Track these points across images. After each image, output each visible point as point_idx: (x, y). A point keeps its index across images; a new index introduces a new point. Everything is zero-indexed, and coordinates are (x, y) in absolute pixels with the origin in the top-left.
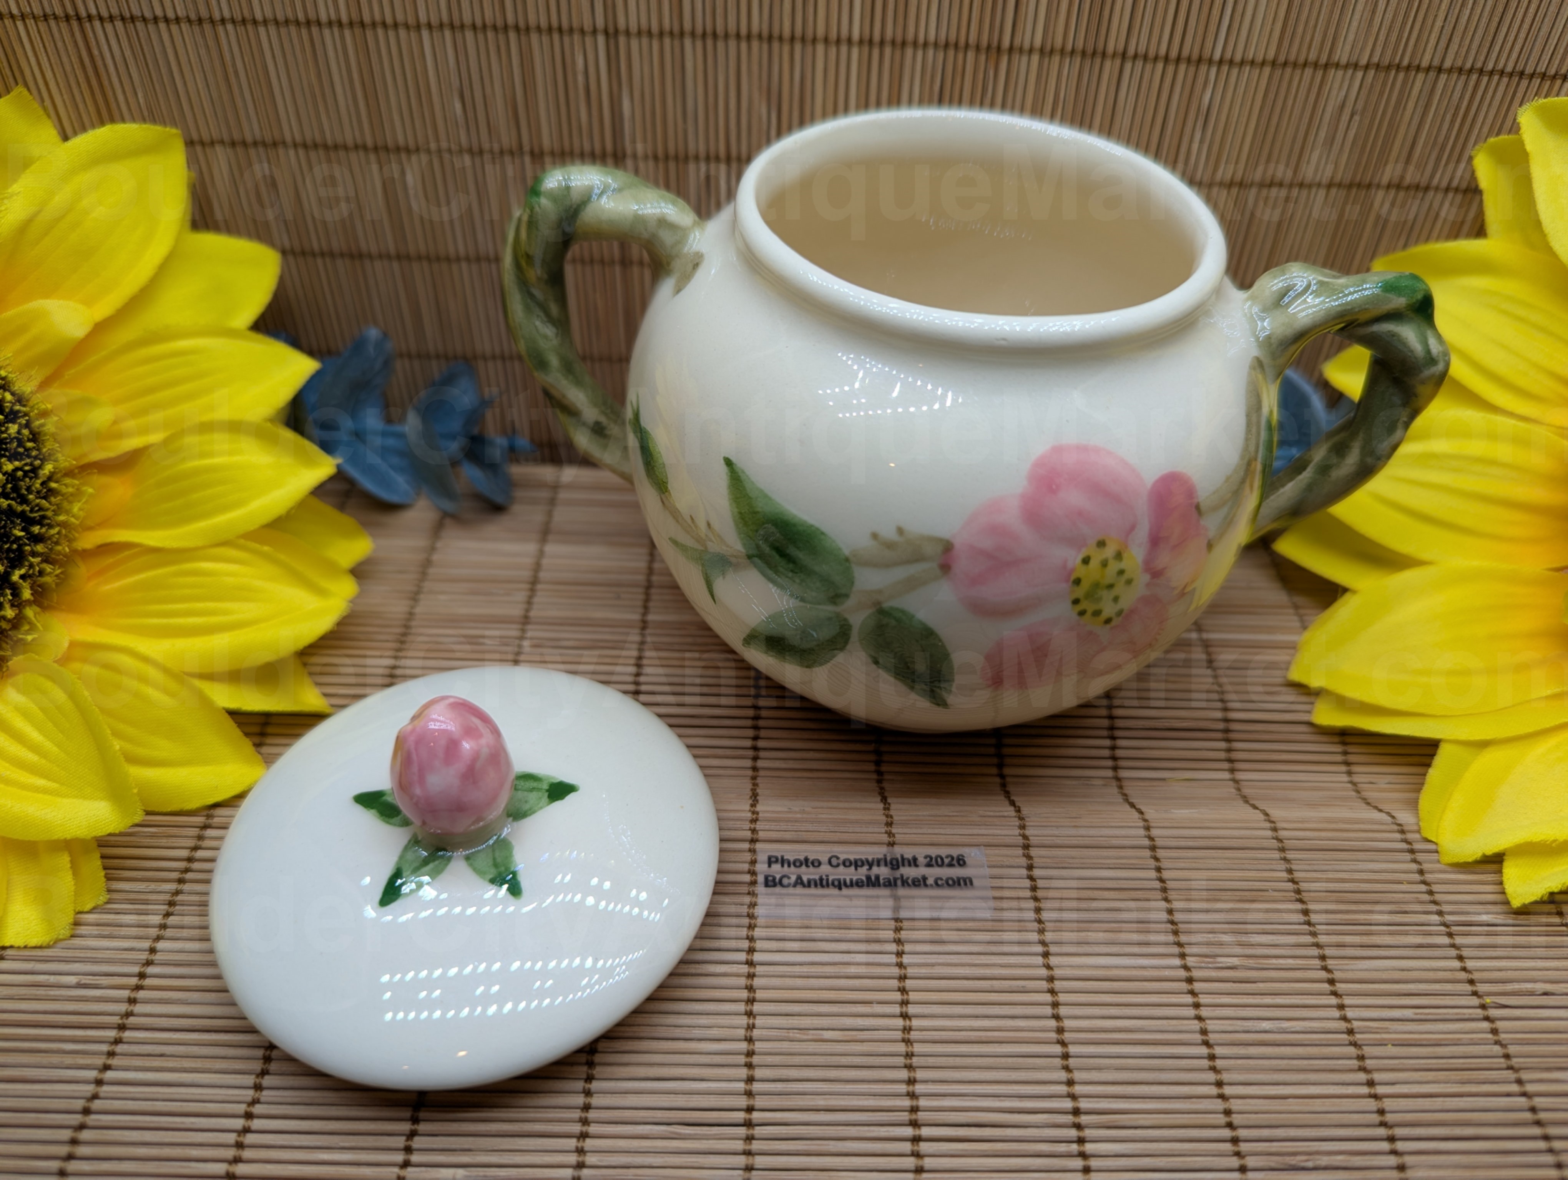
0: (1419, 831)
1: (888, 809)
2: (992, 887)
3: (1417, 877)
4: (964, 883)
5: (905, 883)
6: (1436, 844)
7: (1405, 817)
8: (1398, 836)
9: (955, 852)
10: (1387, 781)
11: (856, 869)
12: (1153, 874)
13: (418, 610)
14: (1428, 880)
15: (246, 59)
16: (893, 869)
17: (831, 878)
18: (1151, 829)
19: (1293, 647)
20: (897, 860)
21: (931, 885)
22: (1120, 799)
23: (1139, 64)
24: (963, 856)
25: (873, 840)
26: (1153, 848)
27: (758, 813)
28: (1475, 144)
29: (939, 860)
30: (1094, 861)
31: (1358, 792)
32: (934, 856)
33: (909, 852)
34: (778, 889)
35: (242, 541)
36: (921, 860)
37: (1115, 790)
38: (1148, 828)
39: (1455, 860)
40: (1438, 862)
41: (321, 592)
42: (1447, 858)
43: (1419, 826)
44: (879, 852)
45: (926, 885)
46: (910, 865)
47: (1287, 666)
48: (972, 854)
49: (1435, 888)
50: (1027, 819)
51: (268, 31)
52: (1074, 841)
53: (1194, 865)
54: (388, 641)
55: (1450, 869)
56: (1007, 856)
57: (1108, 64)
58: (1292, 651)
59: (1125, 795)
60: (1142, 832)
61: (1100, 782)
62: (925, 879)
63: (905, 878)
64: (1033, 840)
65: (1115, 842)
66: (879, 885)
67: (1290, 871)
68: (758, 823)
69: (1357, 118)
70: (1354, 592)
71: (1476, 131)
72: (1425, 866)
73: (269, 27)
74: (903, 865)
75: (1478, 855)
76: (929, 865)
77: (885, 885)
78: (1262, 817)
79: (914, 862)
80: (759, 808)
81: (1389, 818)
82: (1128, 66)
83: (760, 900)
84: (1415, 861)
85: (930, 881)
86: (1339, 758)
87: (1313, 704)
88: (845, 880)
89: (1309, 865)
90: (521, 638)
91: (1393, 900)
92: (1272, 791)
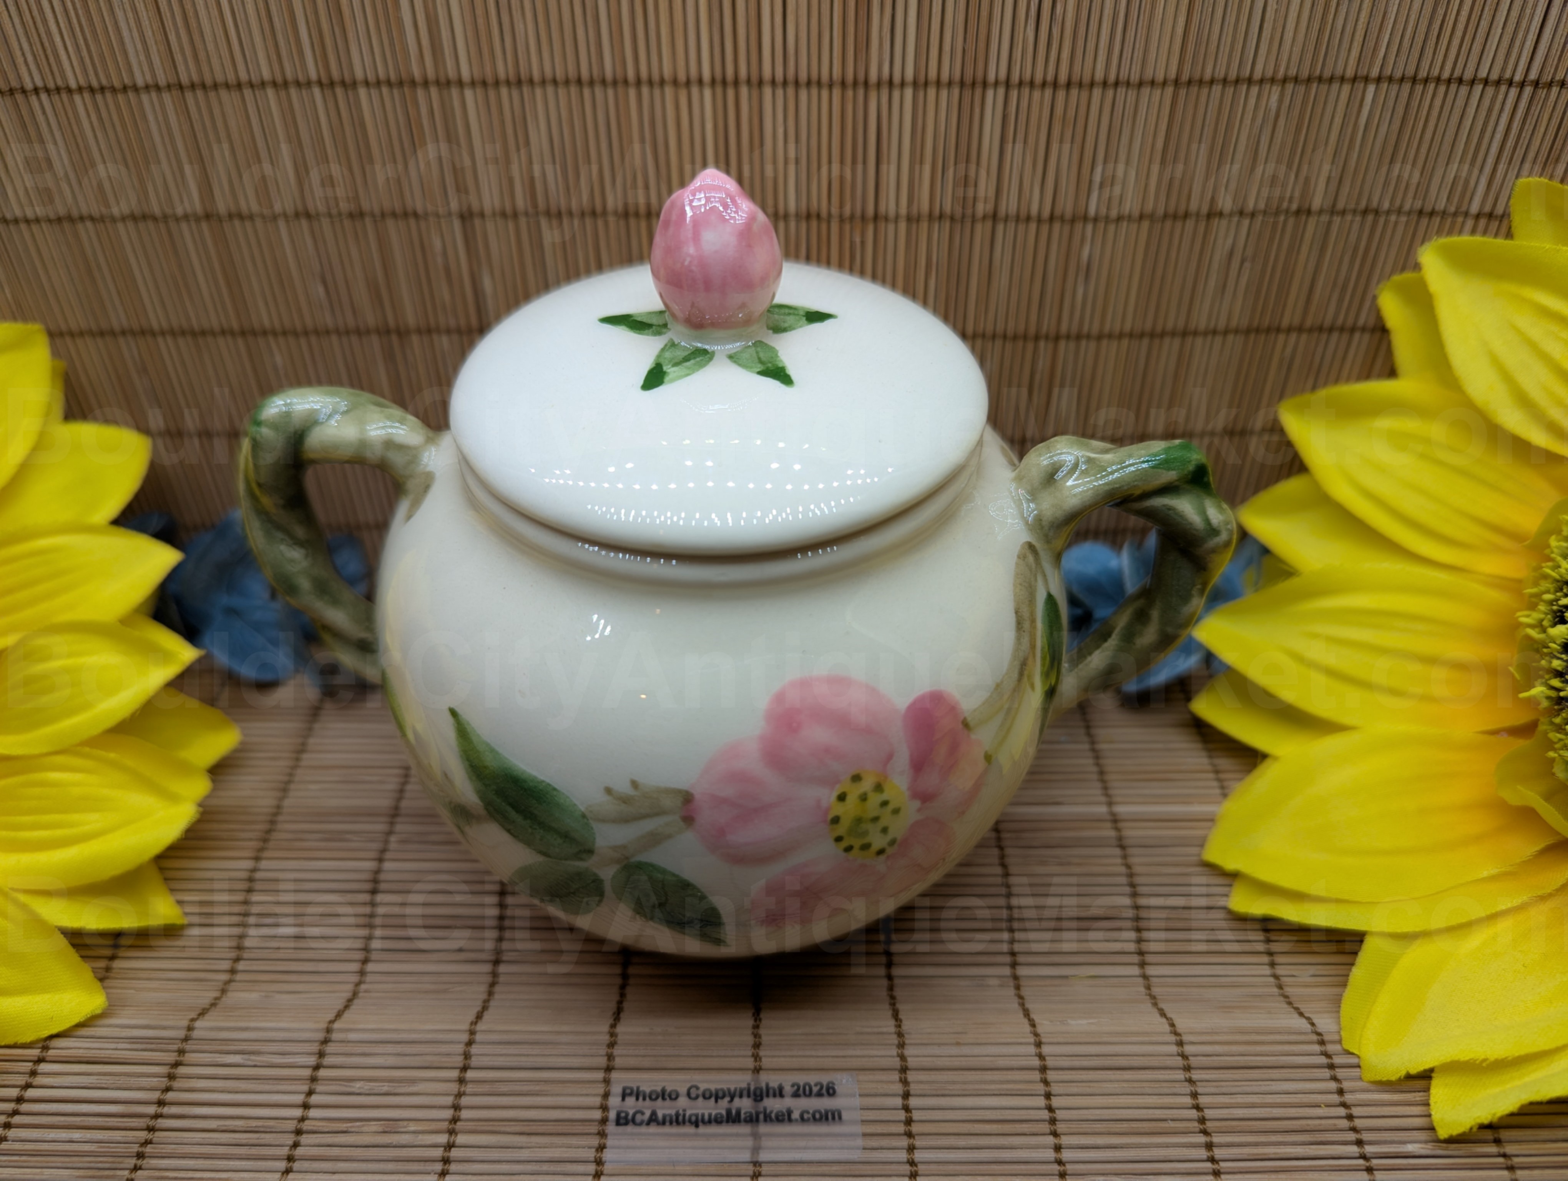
0: (1340, 1042)
1: (758, 1027)
2: (863, 1121)
3: (1335, 1098)
4: (831, 1117)
5: (768, 1118)
6: (1359, 1057)
7: (1324, 1023)
8: (1317, 1048)
9: (825, 1079)
10: (1311, 973)
11: (716, 1101)
12: (1041, 1102)
14: (1349, 1102)
16: (755, 1100)
17: (688, 1113)
18: (1043, 1046)
19: (1211, 820)
20: (761, 1090)
21: (796, 1120)
22: (1015, 1005)
24: (833, 1084)
25: (737, 1066)
26: (1043, 1069)
27: (616, 1036)
28: (1378, 282)
29: (807, 1088)
30: (977, 1087)
31: (1280, 987)
32: (802, 1084)
33: (772, 1080)
34: (630, 1128)
35: (87, 750)
36: (788, 1089)
37: (1012, 992)
38: (1039, 1044)
39: (1378, 1078)
40: (1360, 1079)
41: (172, 797)
42: (1369, 1075)
43: (1340, 1036)
44: (741, 1080)
45: (790, 1120)
46: (775, 1096)
47: (1202, 843)
48: (843, 1082)
49: (1356, 1111)
50: (906, 1036)
52: (957, 1062)
53: (1089, 1090)
54: (251, 840)
55: (1373, 1088)
56: (882, 1082)
58: (1209, 824)
59: (1021, 997)
60: (1032, 1050)
61: (994, 982)
62: (790, 1112)
63: (768, 1111)
64: (911, 1062)
65: (1002, 1062)
66: (739, 1121)
67: (1194, 1095)
68: (616, 1047)
69: (1247, 265)
70: (1276, 758)
71: (1378, 271)
72: (1346, 1085)
74: (768, 1096)
75: (1403, 1073)
76: (796, 1095)
77: (746, 1121)
78: (1167, 1028)
79: (780, 1093)
80: (619, 1029)
81: (1309, 1026)
83: (609, 1142)
84: (1334, 1079)
85: (796, 1115)
86: (1261, 947)
87: (1230, 885)
88: (703, 1115)
89: (1217, 1087)
90: (390, 833)
91: (1308, 1128)
92: (1183, 990)
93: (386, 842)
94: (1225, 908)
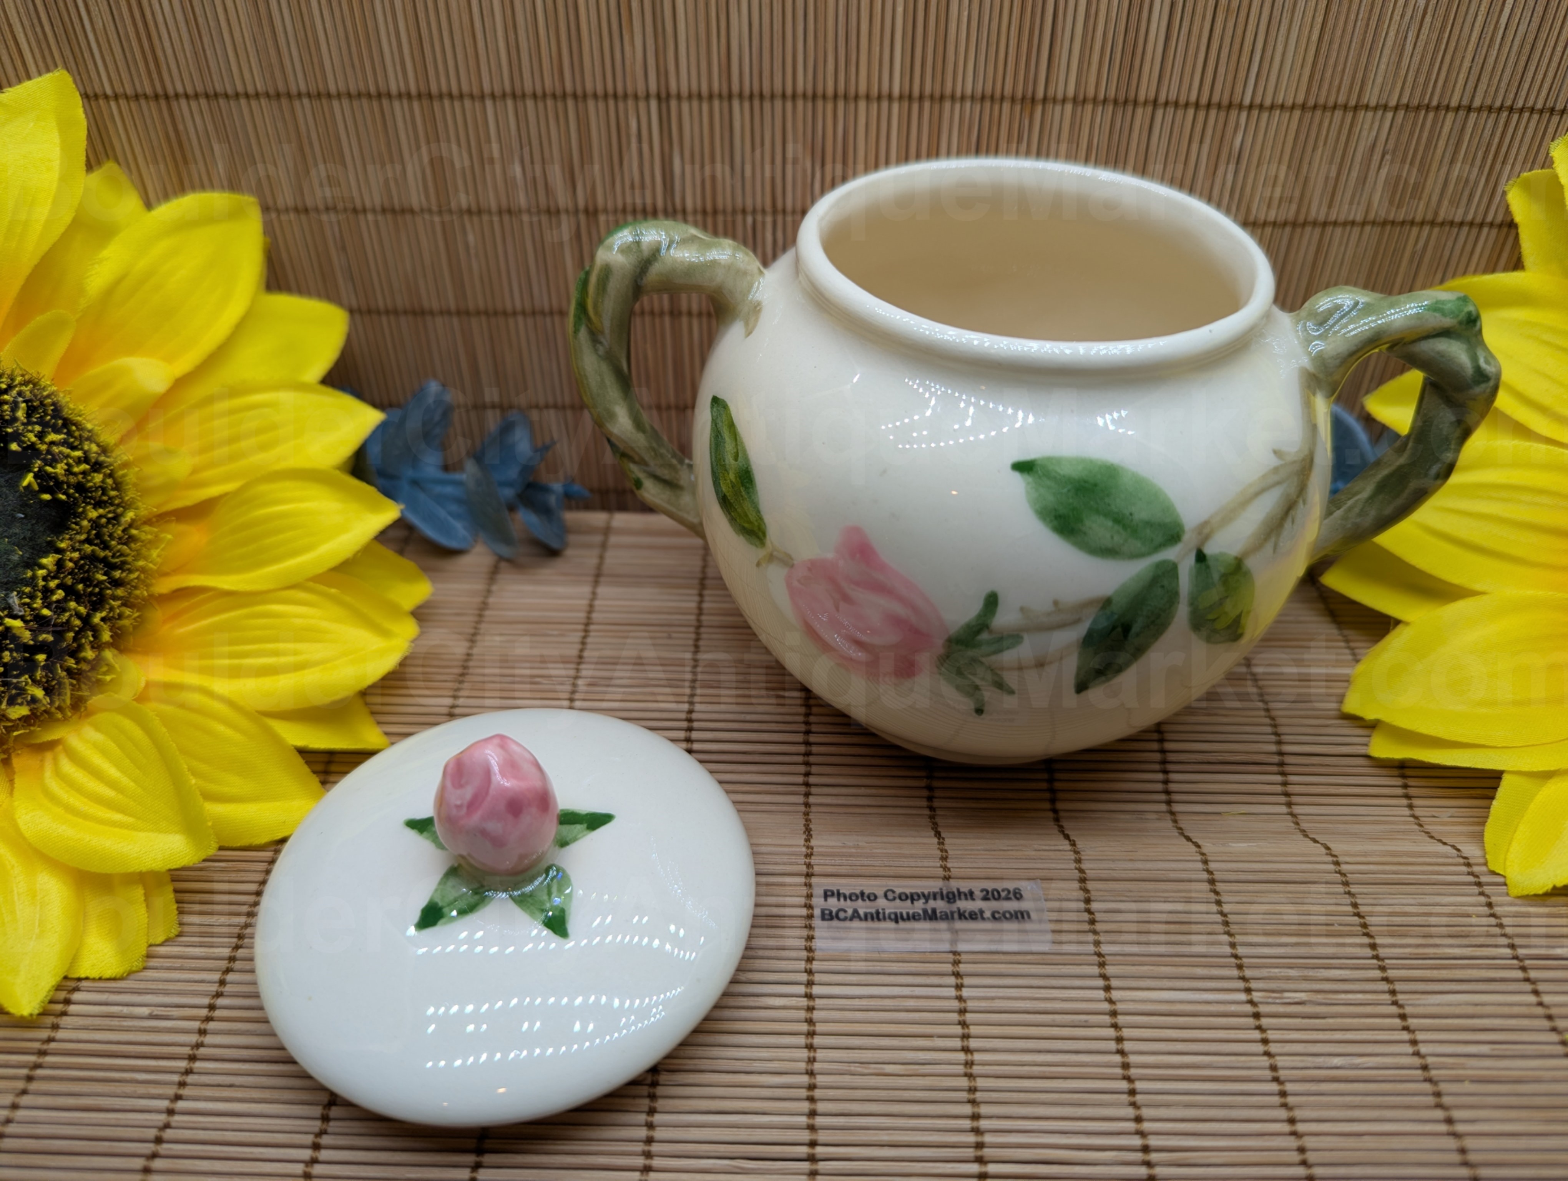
0: (1485, 864)
1: (943, 844)
2: (1051, 921)
3: (1485, 910)
4: (1021, 916)
5: (962, 916)
6: (1504, 877)
7: (1470, 850)
8: (1464, 869)
9: (1011, 885)
10: (1449, 814)
11: (912, 903)
12: (1213, 908)
13: (475, 651)
14: (1497, 913)
15: (320, 131)
16: (949, 902)
17: (887, 912)
18: (1210, 863)
19: (1347, 680)
20: (953, 894)
21: (988, 919)
22: (1175, 833)
23: (1171, 110)
24: (1019, 889)
25: (928, 875)
26: (1212, 882)
27: (812, 848)
28: (1508, 179)
29: (995, 893)
31: (1420, 825)
32: (990, 890)
33: (965, 886)
34: (835, 923)
35: (311, 584)
36: (978, 893)
37: (1170, 824)
38: (1205, 862)
39: (1525, 893)
40: (1508, 894)
41: (385, 633)
42: (1515, 891)
43: (1486, 859)
44: (935, 885)
45: (983, 919)
46: (966, 899)
47: (1341, 699)
48: (1028, 888)
49: (1505, 921)
50: (1083, 853)
51: (341, 104)
52: (1131, 875)
53: (1256, 899)
54: (449, 681)
55: (1519, 902)
56: (1064, 889)
57: (1140, 111)
58: (1345, 684)
59: (1181, 829)
60: (1200, 866)
61: (1154, 816)
62: (982, 912)
63: (961, 911)
64: (1090, 874)
65: (1173, 875)
66: (936, 919)
67: (1355, 905)
68: (813, 857)
69: (1388, 157)
70: (1407, 624)
71: (1509, 168)
72: (1494, 899)
73: (343, 101)
74: (960, 899)
75: (1549, 887)
76: (985, 898)
77: (942, 919)
78: (1324, 851)
79: (970, 895)
80: (813, 843)
81: (1455, 851)
82: (1160, 113)
83: (817, 933)
84: (1483, 894)
85: (988, 914)
86: (1400, 791)
87: (1369, 736)
88: (901, 914)
89: (1375, 899)
90: (576, 678)
92: (1330, 825)
93: (574, 685)
94: (1367, 756)
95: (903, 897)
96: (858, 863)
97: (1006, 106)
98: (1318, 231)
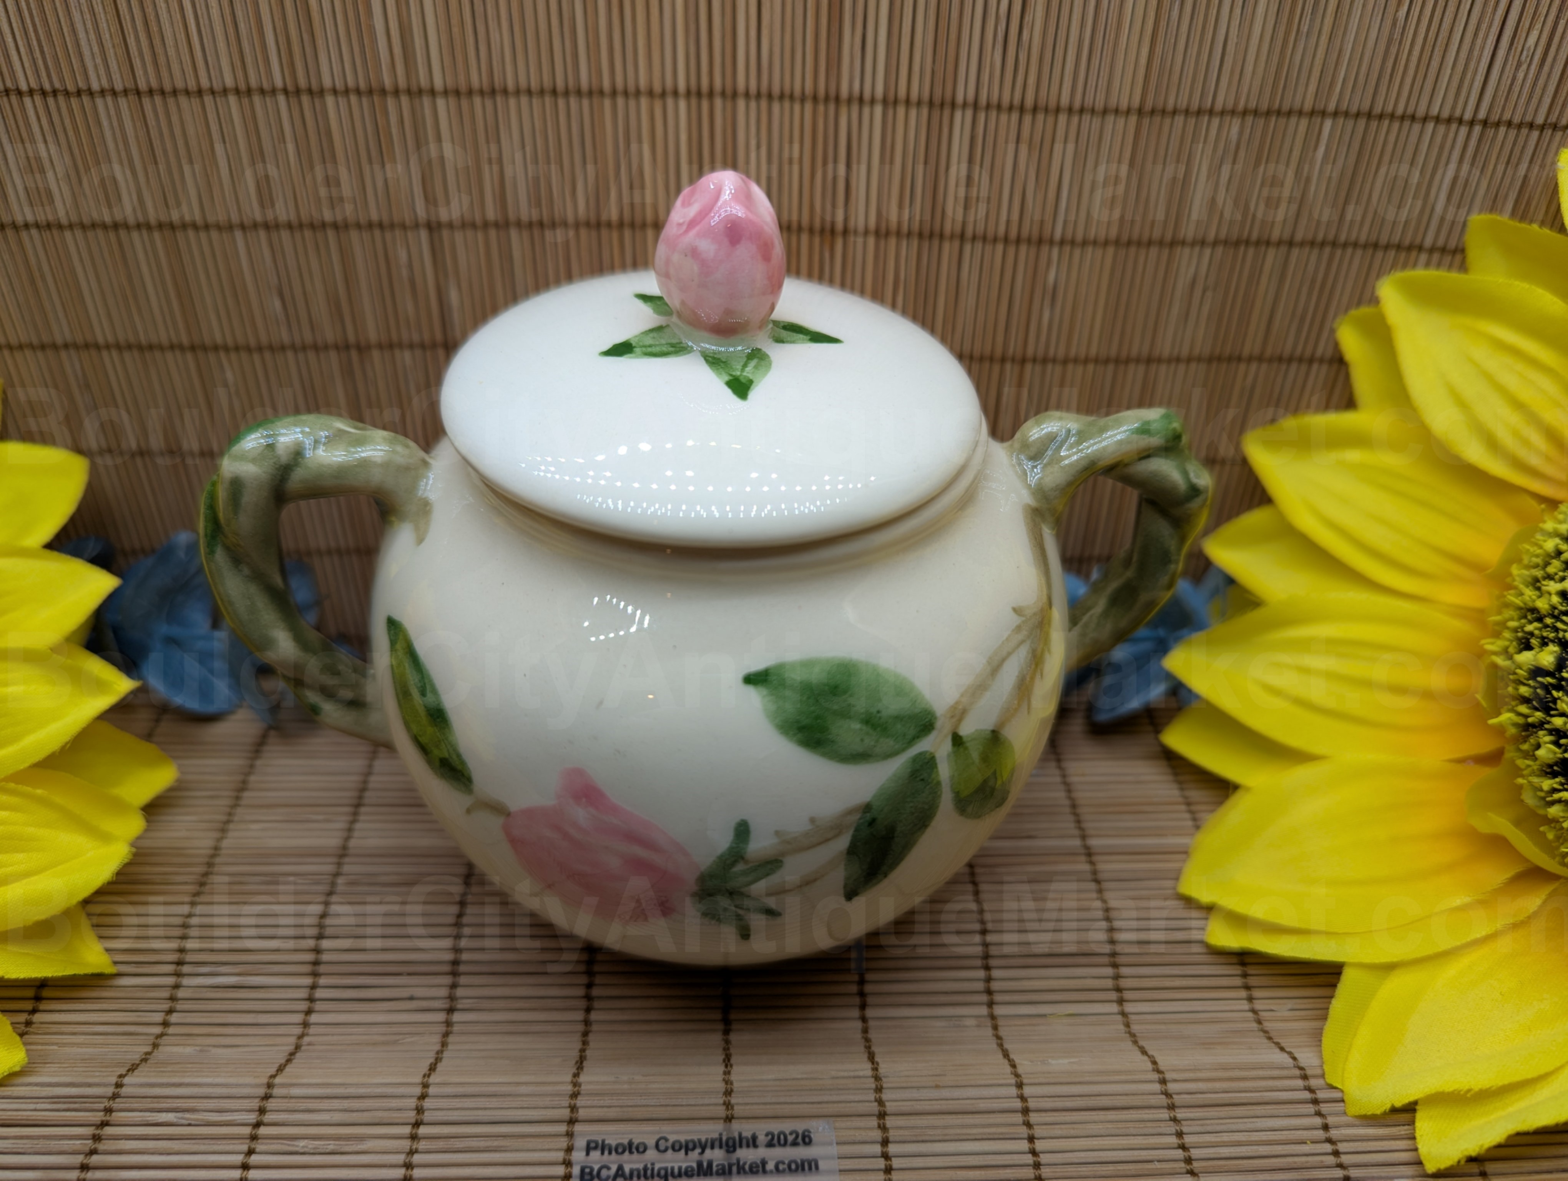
0: (1323, 1076)
1: (729, 1073)
2: (840, 1171)
3: (1321, 1134)
4: (808, 1166)
5: (741, 1170)
6: (1342, 1091)
7: (1306, 1058)
8: (1300, 1083)
9: (800, 1126)
10: (1290, 1006)
11: (686, 1154)
12: (1025, 1145)
13: (225, 843)
14: (1334, 1138)
15: (53, 263)
16: (728, 1151)
17: (657, 1167)
18: (1024, 1087)
19: (1185, 853)
20: (734, 1139)
21: (771, 1172)
22: (993, 1045)
23: (979, 245)
24: (809, 1132)
25: (708, 1115)
26: (1026, 1111)
27: (580, 1085)
28: (1335, 316)
29: (782, 1137)
30: (958, 1131)
31: (1259, 1022)
32: (776, 1133)
33: (746, 1129)
35: (7, 784)
36: (762, 1139)
37: (989, 1032)
38: (1020, 1085)
39: (1363, 1112)
40: (1345, 1113)
42: (1353, 1110)
43: (1323, 1070)
44: (712, 1130)
45: (764, 1171)
46: (748, 1146)
47: (1176, 876)
48: (820, 1129)
49: (1341, 1147)
50: (884, 1080)
51: (74, 235)
52: (937, 1106)
53: (1073, 1132)
54: (186, 883)
55: (1357, 1122)
56: (860, 1128)
57: (946, 245)
58: (1183, 856)
59: (999, 1038)
60: (1014, 1091)
61: (971, 1022)
62: (764, 1163)
63: (741, 1163)
64: (890, 1107)
65: (982, 1105)
66: (711, 1174)
67: (1180, 1134)
68: (579, 1098)
69: (1209, 294)
70: (1248, 789)
71: (1336, 305)
72: (1330, 1120)
73: (76, 232)
74: (741, 1146)
75: (1388, 1107)
76: (770, 1145)
77: (718, 1174)
78: (1150, 1066)
79: (753, 1142)
80: (582, 1078)
81: (1291, 1060)
82: (968, 248)
84: (1319, 1114)
85: (770, 1166)
86: (1238, 981)
87: (1207, 919)
88: (673, 1169)
89: (1202, 1125)
90: (337, 875)
91: (1295, 1166)
92: (1163, 1027)
93: (333, 884)
94: (1202, 942)
95: (676, 1147)
96: (630, 1103)
97: (805, 238)
98: (1141, 368)
